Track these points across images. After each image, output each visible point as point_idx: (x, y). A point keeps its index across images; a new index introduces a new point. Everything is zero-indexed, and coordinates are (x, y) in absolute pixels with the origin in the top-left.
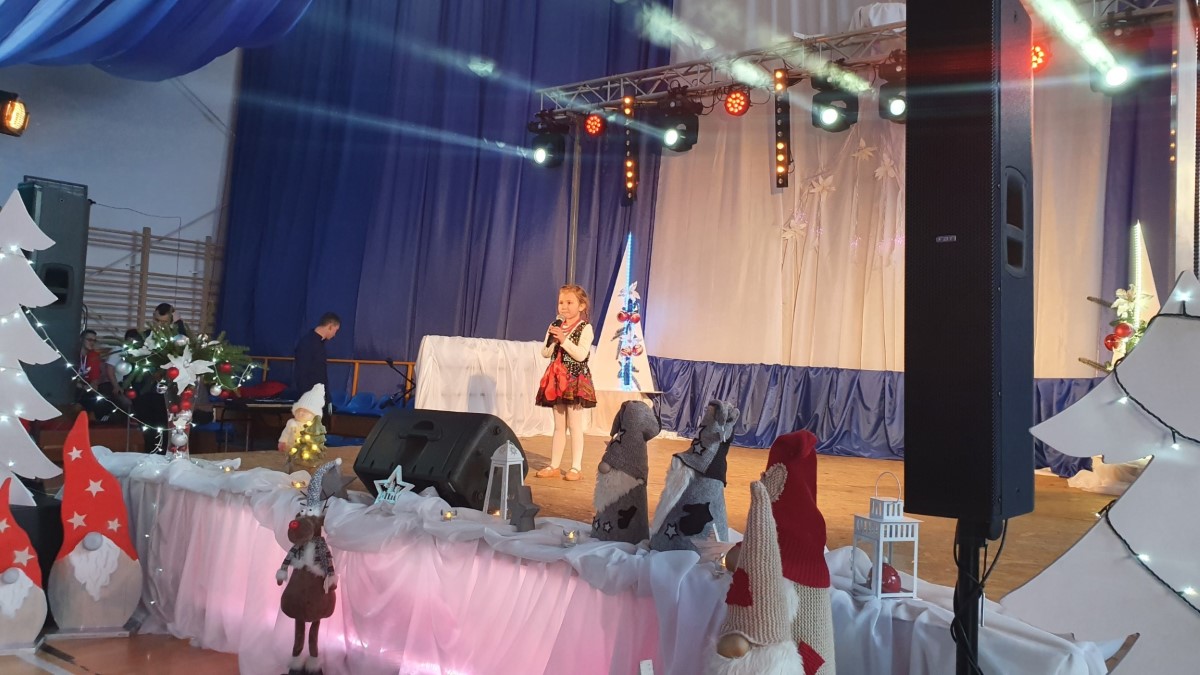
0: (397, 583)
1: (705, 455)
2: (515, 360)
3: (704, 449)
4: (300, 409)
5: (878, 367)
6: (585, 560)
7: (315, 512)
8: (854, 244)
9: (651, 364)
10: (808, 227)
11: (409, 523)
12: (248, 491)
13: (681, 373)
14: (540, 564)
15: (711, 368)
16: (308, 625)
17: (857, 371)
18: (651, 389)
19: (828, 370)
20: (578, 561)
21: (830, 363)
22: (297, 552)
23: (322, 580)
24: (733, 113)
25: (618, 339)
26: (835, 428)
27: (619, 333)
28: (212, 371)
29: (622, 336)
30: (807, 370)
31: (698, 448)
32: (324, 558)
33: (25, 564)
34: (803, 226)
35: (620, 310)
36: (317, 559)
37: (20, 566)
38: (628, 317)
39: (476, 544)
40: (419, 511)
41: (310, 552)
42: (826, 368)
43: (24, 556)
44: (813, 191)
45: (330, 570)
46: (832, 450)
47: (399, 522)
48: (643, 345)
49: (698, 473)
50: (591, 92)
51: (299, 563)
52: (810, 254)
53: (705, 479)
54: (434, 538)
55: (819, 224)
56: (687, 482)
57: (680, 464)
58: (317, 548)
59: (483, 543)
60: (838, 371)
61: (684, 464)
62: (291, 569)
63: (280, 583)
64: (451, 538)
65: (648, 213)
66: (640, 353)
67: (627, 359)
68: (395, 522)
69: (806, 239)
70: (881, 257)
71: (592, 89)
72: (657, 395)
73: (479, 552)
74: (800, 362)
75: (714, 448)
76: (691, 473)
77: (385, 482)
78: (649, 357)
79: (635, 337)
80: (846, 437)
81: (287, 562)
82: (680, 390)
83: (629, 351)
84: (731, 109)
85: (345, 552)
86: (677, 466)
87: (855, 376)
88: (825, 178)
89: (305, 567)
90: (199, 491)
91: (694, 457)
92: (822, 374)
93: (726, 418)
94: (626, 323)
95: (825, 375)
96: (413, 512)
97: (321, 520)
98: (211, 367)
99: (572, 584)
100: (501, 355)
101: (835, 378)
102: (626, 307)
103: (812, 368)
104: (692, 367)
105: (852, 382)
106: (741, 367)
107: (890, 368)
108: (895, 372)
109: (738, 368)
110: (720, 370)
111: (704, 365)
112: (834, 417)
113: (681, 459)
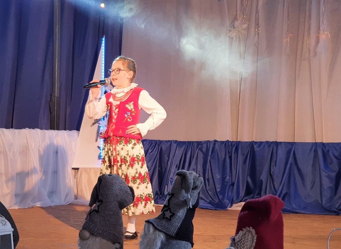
2: (11, 145)
5: (309, 139)
8: (286, 40)
13: (150, 151)
15: (174, 145)
17: (293, 144)
21: (271, 138)
25: (97, 125)
30: (252, 144)
31: (168, 214)
34: (245, 26)
42: (267, 142)
55: (257, 25)
60: (277, 144)
70: (309, 50)
74: (246, 137)
76: (162, 236)
86: (149, 231)
87: (291, 147)
93: (192, 186)
95: (266, 147)
101: (275, 151)
103: (256, 143)
104: (159, 145)
105: (289, 153)
106: (199, 143)
107: (319, 141)
108: (323, 144)
109: (196, 144)
110: (182, 147)
111: (169, 143)
112: (275, 183)
113: (153, 225)
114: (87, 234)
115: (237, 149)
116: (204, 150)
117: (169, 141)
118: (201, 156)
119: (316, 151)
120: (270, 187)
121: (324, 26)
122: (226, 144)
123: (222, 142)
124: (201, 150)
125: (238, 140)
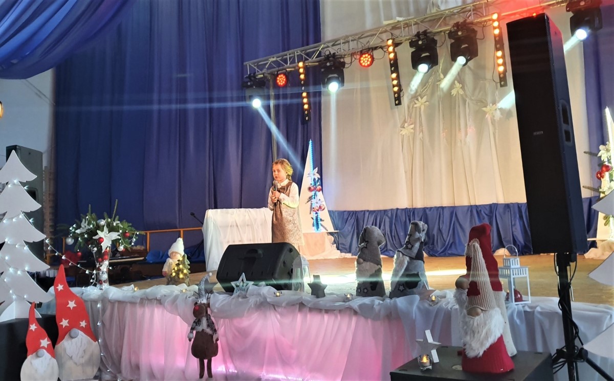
0: (255, 332)
1: (413, 249)
2: (255, 220)
3: (412, 246)
4: (173, 253)
5: (466, 203)
6: (361, 306)
7: (204, 301)
8: (442, 135)
9: (330, 216)
10: (415, 126)
11: (258, 300)
12: (158, 297)
13: (349, 218)
14: (335, 311)
15: (367, 214)
16: (206, 361)
17: (454, 207)
18: (332, 230)
19: (437, 208)
20: (357, 307)
21: (437, 204)
22: (198, 322)
23: (212, 336)
24: (364, 66)
25: (310, 202)
26: (445, 242)
27: (310, 198)
28: (120, 238)
29: (312, 200)
30: (424, 209)
31: (409, 246)
32: (211, 325)
33: (46, 347)
34: (412, 126)
35: (309, 185)
36: (208, 326)
37: (43, 348)
38: (315, 189)
39: (298, 306)
40: (262, 293)
41: (204, 321)
42: (436, 207)
43: (45, 342)
44: (415, 106)
45: (215, 331)
46: (445, 254)
47: (252, 300)
48: (325, 204)
49: (411, 258)
50: (277, 61)
51: (200, 329)
52: (418, 143)
53: (415, 261)
54: (274, 306)
56: (406, 263)
57: (401, 255)
58: (207, 319)
59: (302, 305)
60: (443, 208)
61: (403, 254)
62: (194, 332)
63: (190, 340)
64: (284, 305)
65: (318, 128)
66: (324, 209)
67: (316, 213)
68: (250, 301)
69: (414, 134)
70: (461, 141)
71: (278, 59)
72: (335, 233)
73: (300, 310)
74: (419, 204)
75: (417, 245)
76: (408, 258)
77: (238, 283)
78: (329, 211)
79: (320, 200)
80: (453, 246)
81: (192, 329)
82: (350, 228)
83: (317, 208)
84: (363, 64)
85: (222, 320)
86: (399, 256)
87: (453, 210)
88: (422, 98)
89: (203, 330)
90: (127, 300)
91: (408, 250)
92: (434, 210)
94: (313, 193)
95: (435, 211)
96: (259, 295)
97: (208, 305)
98: (119, 235)
99: (354, 319)
100: (247, 217)
101: (441, 213)
102: (313, 183)
103: (427, 208)
104: (355, 214)
105: (452, 214)
106: (385, 211)
107: (473, 204)
108: (476, 206)
109: (383, 212)
110: (372, 214)
111: (363, 212)
112: (444, 236)
113: (402, 252)
114: (361, 260)
115: (414, 213)
116: (390, 215)
117: (362, 211)
118: (387, 220)
119: (471, 211)
120: (441, 239)
121: (470, 123)
122: (406, 210)
123: (403, 209)
124: (387, 216)
125: (414, 207)
